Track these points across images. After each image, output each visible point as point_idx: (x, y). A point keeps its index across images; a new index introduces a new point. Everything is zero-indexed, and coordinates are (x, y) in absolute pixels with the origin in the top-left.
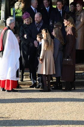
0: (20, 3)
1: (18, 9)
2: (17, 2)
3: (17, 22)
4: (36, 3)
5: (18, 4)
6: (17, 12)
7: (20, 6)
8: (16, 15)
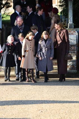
0: (6, 9)
1: (4, 14)
2: (3, 9)
3: (3, 25)
4: (20, 8)
5: (4, 10)
6: (3, 16)
7: (5, 12)
8: (3, 19)
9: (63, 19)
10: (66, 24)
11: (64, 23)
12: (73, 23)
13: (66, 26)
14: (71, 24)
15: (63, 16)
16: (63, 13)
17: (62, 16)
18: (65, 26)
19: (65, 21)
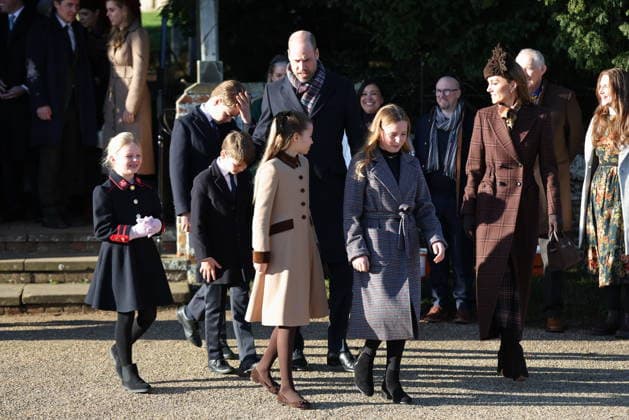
9: (173, 45)
10: (188, 64)
11: (179, 60)
12: (220, 59)
13: (188, 72)
14: (210, 65)
15: (172, 31)
16: (171, 15)
17: (169, 28)
18: (181, 73)
19: (184, 50)
